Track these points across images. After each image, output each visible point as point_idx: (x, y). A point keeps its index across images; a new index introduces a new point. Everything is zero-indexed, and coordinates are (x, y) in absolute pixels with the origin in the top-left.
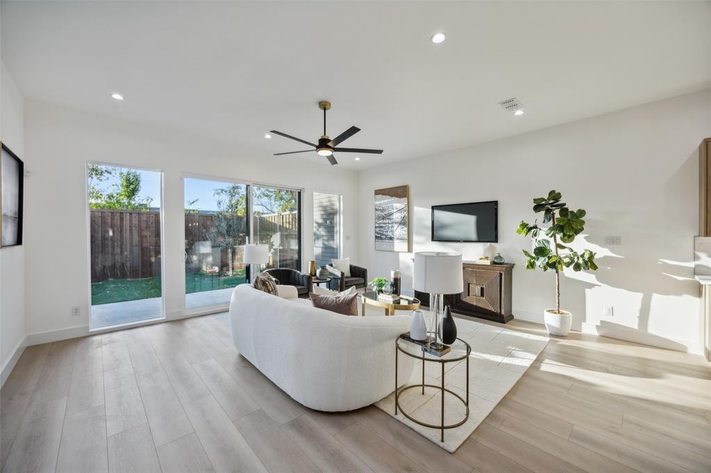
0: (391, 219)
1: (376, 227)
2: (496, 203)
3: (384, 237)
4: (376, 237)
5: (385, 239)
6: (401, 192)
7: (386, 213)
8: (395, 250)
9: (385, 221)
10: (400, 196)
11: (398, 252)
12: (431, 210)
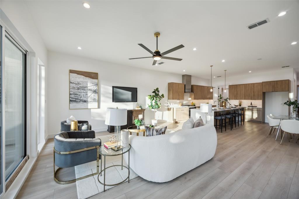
0: (85, 90)
1: (70, 94)
2: (136, 89)
3: (79, 100)
4: (70, 101)
5: (80, 102)
6: (93, 76)
7: (81, 86)
8: (89, 108)
9: (79, 91)
10: (93, 78)
11: (90, 109)
12: (112, 88)
